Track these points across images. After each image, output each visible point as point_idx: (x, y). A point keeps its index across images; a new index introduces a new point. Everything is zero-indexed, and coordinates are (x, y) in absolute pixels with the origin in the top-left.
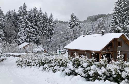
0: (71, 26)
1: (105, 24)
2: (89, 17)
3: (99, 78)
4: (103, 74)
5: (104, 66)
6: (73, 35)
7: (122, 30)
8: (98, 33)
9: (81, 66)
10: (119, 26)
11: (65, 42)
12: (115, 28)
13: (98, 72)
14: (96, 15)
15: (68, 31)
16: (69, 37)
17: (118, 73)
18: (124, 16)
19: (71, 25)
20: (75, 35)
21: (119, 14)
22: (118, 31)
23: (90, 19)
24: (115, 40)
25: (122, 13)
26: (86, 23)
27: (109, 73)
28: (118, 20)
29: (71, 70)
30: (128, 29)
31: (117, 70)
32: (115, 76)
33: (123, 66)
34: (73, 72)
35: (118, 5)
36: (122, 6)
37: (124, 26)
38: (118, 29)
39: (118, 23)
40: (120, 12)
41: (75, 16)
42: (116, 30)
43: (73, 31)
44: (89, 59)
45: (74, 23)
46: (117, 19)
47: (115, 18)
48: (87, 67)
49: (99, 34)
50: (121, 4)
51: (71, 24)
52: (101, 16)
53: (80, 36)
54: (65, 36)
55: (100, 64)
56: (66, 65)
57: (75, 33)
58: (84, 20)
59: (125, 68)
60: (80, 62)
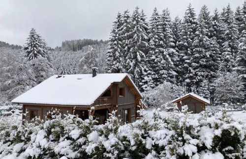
0: (28, 55)
1: (97, 57)
2: (67, 42)
3: (106, 156)
4: (113, 148)
5: (113, 131)
6: (34, 75)
7: (124, 70)
8: (84, 73)
9: (64, 137)
10: (119, 63)
11: (13, 89)
12: (113, 65)
13: (103, 146)
14: (80, 40)
15: (22, 65)
16: (24, 77)
17: (141, 142)
18: (126, 47)
19: (29, 53)
20: (38, 74)
21: (120, 42)
22: (118, 71)
23: (69, 45)
24: (114, 85)
25: (124, 41)
26: (61, 53)
27: (123, 144)
28: (117, 53)
29: (42, 147)
30: (131, 68)
31: (139, 136)
32: (134, 148)
33: (147, 129)
34: (47, 152)
35: (118, 28)
36: (123, 30)
37: (127, 62)
38: (117, 67)
39: (117, 58)
40: (120, 40)
41: (38, 37)
42: (115, 69)
43: (34, 65)
44: (83, 121)
45: (35, 49)
46: (116, 50)
47: (113, 48)
48: (78, 138)
49: (87, 73)
50: (122, 27)
51: (29, 50)
52: (89, 43)
53: (48, 77)
54: (15, 76)
55: (107, 128)
56: (29, 139)
57: (38, 71)
58: (56, 47)
59: (150, 132)
60: (62, 128)
